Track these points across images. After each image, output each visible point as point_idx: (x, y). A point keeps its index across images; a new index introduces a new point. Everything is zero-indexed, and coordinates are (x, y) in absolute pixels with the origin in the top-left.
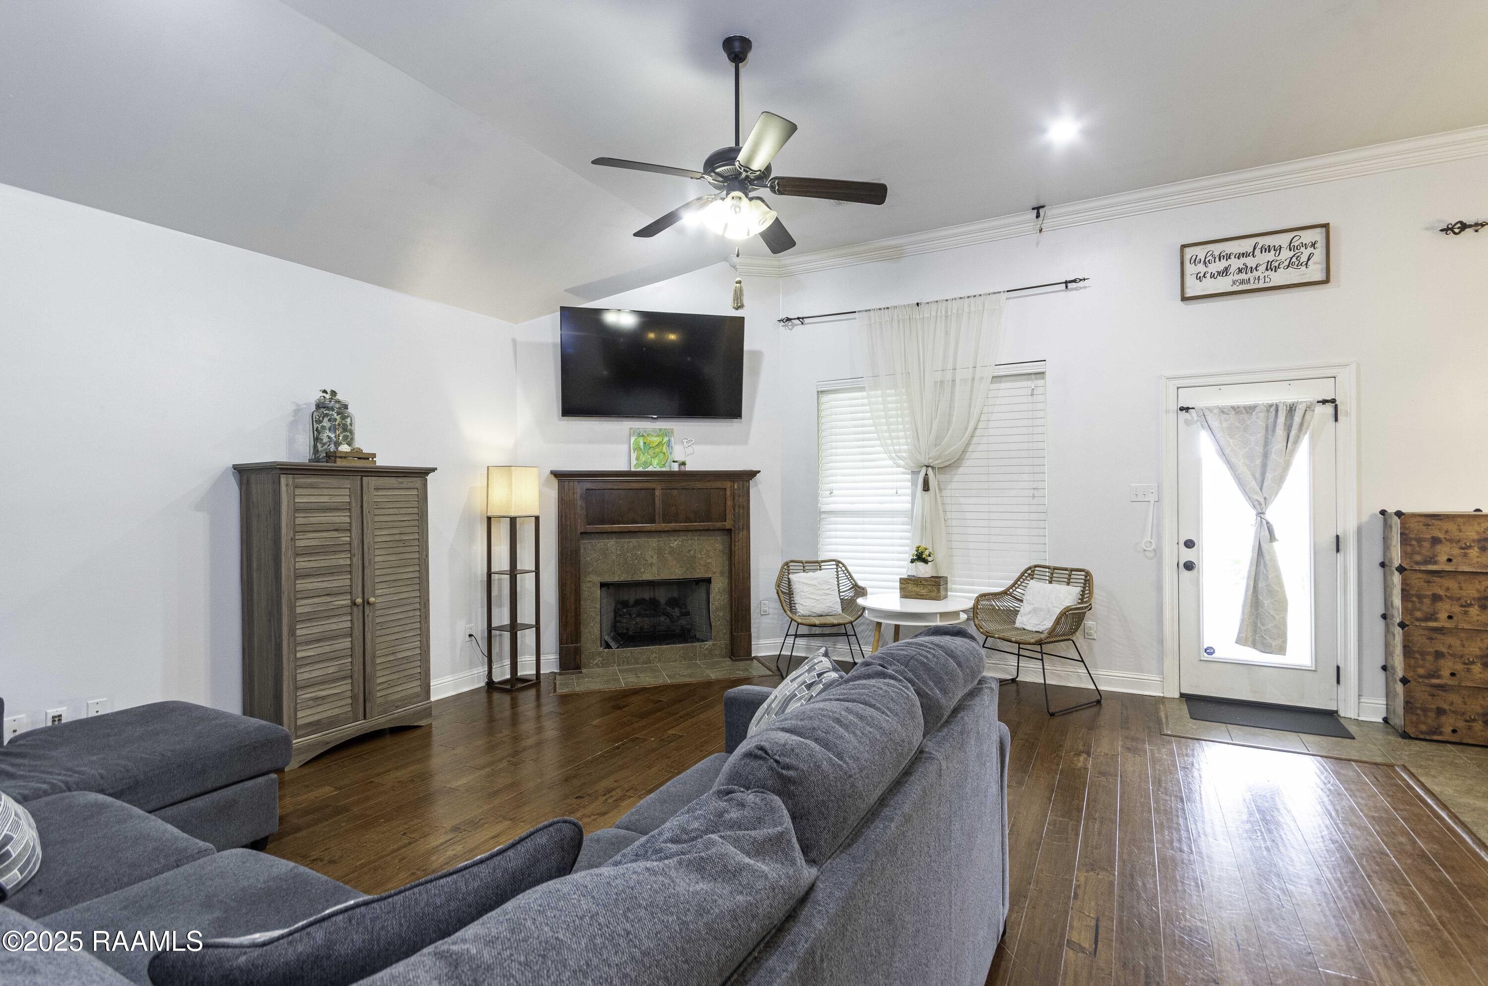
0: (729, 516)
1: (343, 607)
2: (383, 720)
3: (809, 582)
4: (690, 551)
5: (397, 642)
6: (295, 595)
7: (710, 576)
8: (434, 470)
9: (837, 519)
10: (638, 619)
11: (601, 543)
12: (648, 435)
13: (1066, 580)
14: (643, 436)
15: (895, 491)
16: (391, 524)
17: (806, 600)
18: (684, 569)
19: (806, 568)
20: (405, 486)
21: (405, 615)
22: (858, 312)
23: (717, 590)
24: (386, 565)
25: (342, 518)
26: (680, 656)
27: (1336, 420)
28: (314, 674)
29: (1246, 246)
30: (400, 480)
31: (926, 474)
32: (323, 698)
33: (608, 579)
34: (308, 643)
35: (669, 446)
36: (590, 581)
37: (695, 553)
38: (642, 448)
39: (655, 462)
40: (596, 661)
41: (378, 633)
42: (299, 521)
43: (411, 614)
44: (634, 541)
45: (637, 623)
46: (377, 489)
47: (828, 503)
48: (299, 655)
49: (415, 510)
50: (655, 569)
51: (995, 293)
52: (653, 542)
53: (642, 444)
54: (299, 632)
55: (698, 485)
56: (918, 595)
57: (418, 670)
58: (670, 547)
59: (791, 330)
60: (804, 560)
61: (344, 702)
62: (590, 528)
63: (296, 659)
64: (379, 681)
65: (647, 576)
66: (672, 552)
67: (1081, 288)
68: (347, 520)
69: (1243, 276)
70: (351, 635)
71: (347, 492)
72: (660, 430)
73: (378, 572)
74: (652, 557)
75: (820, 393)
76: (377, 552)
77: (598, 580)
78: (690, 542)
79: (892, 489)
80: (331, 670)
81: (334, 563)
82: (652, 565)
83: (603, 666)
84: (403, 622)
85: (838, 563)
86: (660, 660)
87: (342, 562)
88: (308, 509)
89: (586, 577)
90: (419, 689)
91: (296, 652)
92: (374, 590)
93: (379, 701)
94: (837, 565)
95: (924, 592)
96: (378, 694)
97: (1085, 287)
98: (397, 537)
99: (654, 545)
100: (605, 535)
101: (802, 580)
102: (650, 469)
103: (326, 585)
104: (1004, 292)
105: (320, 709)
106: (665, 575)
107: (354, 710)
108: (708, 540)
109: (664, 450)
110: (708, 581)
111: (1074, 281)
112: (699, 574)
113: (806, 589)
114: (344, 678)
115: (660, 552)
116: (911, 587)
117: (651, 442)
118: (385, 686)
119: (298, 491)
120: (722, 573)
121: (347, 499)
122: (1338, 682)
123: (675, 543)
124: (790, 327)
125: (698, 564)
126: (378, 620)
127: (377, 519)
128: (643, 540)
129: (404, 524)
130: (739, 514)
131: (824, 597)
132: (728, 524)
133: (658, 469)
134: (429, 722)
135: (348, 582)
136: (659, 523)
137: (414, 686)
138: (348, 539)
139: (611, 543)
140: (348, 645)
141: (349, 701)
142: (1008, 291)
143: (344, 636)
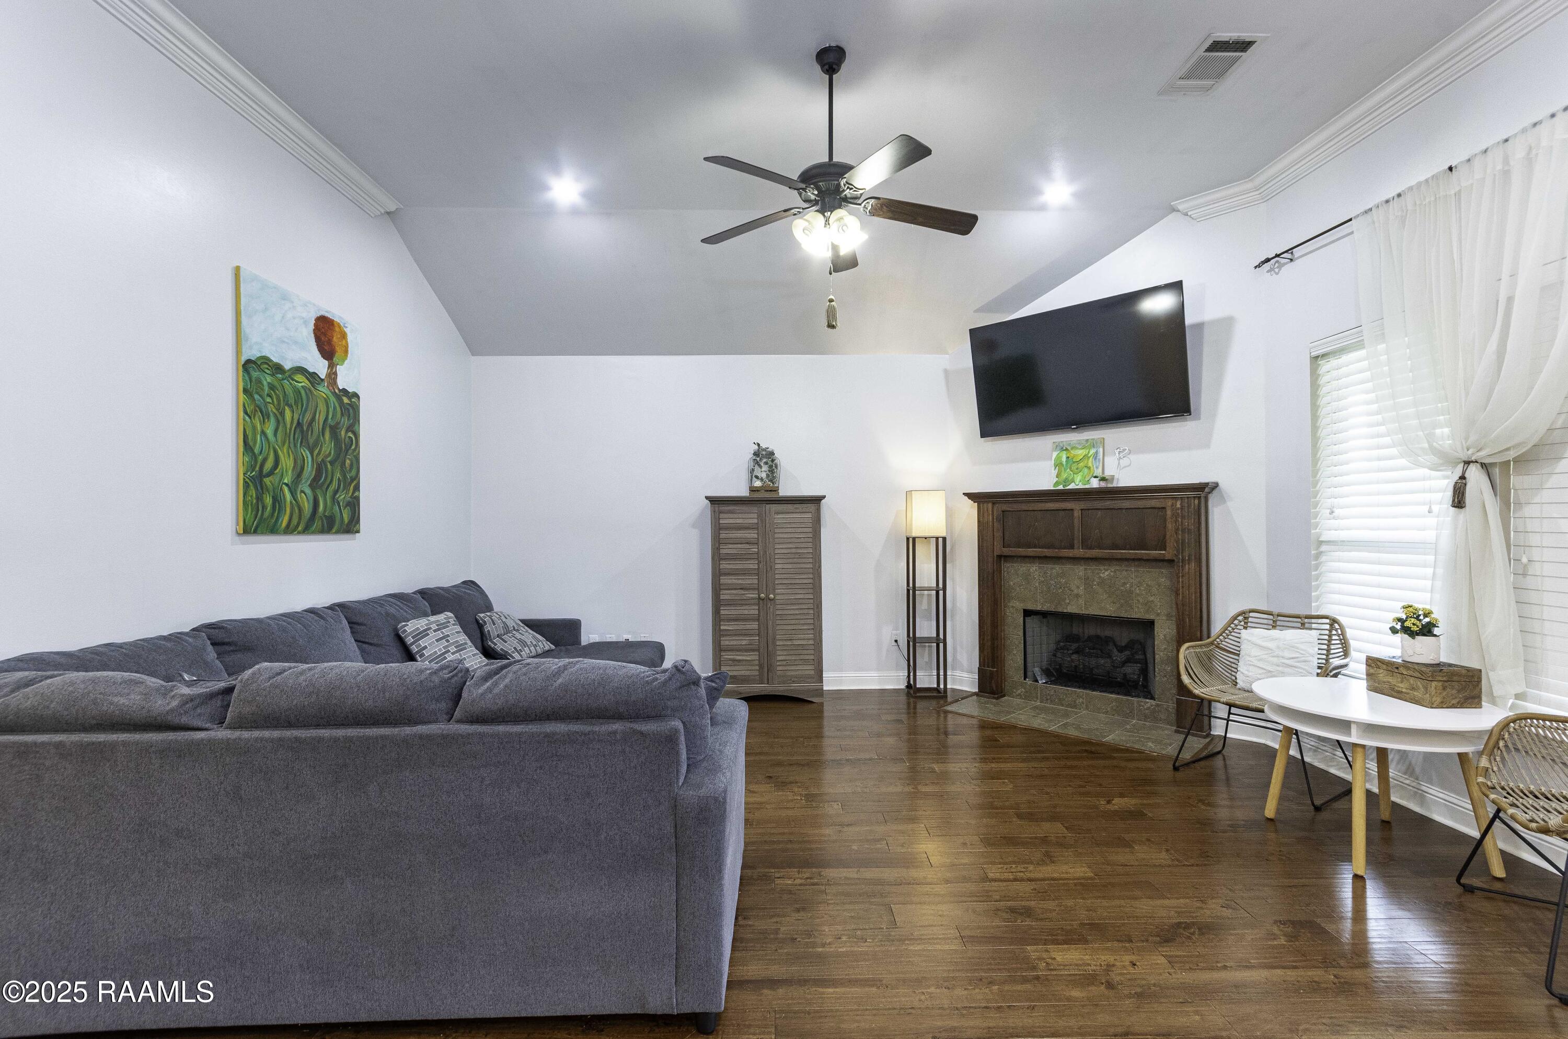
0: (1171, 543)
1: (753, 599)
2: (782, 689)
3: (1264, 644)
4: (1125, 584)
5: (793, 632)
6: (719, 587)
7: (1152, 617)
8: (824, 497)
9: (1341, 554)
10: (1075, 657)
11: (1022, 568)
12: (1072, 449)
14: (1067, 450)
15: (1426, 508)
16: (789, 540)
17: (1251, 668)
18: (1118, 605)
19: (1278, 623)
20: (800, 510)
21: (801, 612)
22: (1356, 217)
23: (1162, 637)
24: (784, 571)
25: (752, 535)
26: (1112, 708)
28: (732, 643)
30: (795, 506)
31: (1463, 477)
32: (739, 661)
33: (1030, 606)
34: (729, 620)
35: (1095, 459)
36: (1013, 607)
37: (1131, 586)
38: (1064, 463)
39: (1078, 478)
40: (1019, 692)
41: (778, 622)
42: (722, 536)
43: (805, 612)
44: (1057, 569)
45: (1072, 661)
46: (778, 513)
47: (1329, 529)
48: (722, 628)
49: (810, 530)
50: (1081, 601)
52: (1080, 570)
53: (1064, 459)
54: (722, 612)
55: (1127, 504)
56: (1393, 689)
57: (812, 657)
58: (1100, 577)
59: (1277, 274)
60: (1276, 611)
61: (754, 668)
62: (1006, 551)
63: (720, 630)
64: (779, 658)
65: (1072, 609)
66: (1102, 582)
68: (756, 536)
70: (758, 620)
71: (755, 516)
72: (1087, 440)
73: (777, 576)
74: (1078, 587)
75: (1315, 359)
76: (777, 561)
77: (1020, 606)
78: (1125, 573)
79: (1424, 504)
80: (744, 643)
81: (746, 566)
82: (1077, 596)
83: (1025, 699)
84: (798, 617)
85: (1334, 621)
86: (1087, 708)
87: (752, 566)
88: (729, 528)
89: (1009, 602)
90: (812, 672)
91: (720, 625)
92: (774, 589)
93: (779, 673)
94: (1331, 625)
95: (1403, 686)
96: (779, 668)
98: (794, 551)
99: (1081, 573)
100: (1027, 560)
101: (1254, 639)
102: (1072, 486)
103: (740, 582)
105: (737, 668)
106: (1094, 611)
107: (761, 675)
108: (1149, 572)
109: (1090, 464)
110: (1151, 623)
112: (1138, 613)
113: (1255, 652)
114: (753, 650)
115: (1087, 581)
116: (1382, 675)
117: (1074, 456)
118: (784, 663)
119: (722, 516)
120: (1169, 616)
121: (755, 521)
123: (1106, 573)
124: (1277, 270)
125: (1135, 601)
126: (778, 612)
127: (776, 536)
128: (1068, 567)
129: (799, 540)
130: (1183, 541)
131: (1280, 669)
132: (1168, 554)
133: (1081, 486)
134: (821, 701)
135: (756, 582)
136: (1078, 548)
137: (809, 670)
138: (756, 550)
139: (1034, 569)
140: (756, 627)
141: (757, 668)
143: (753, 620)
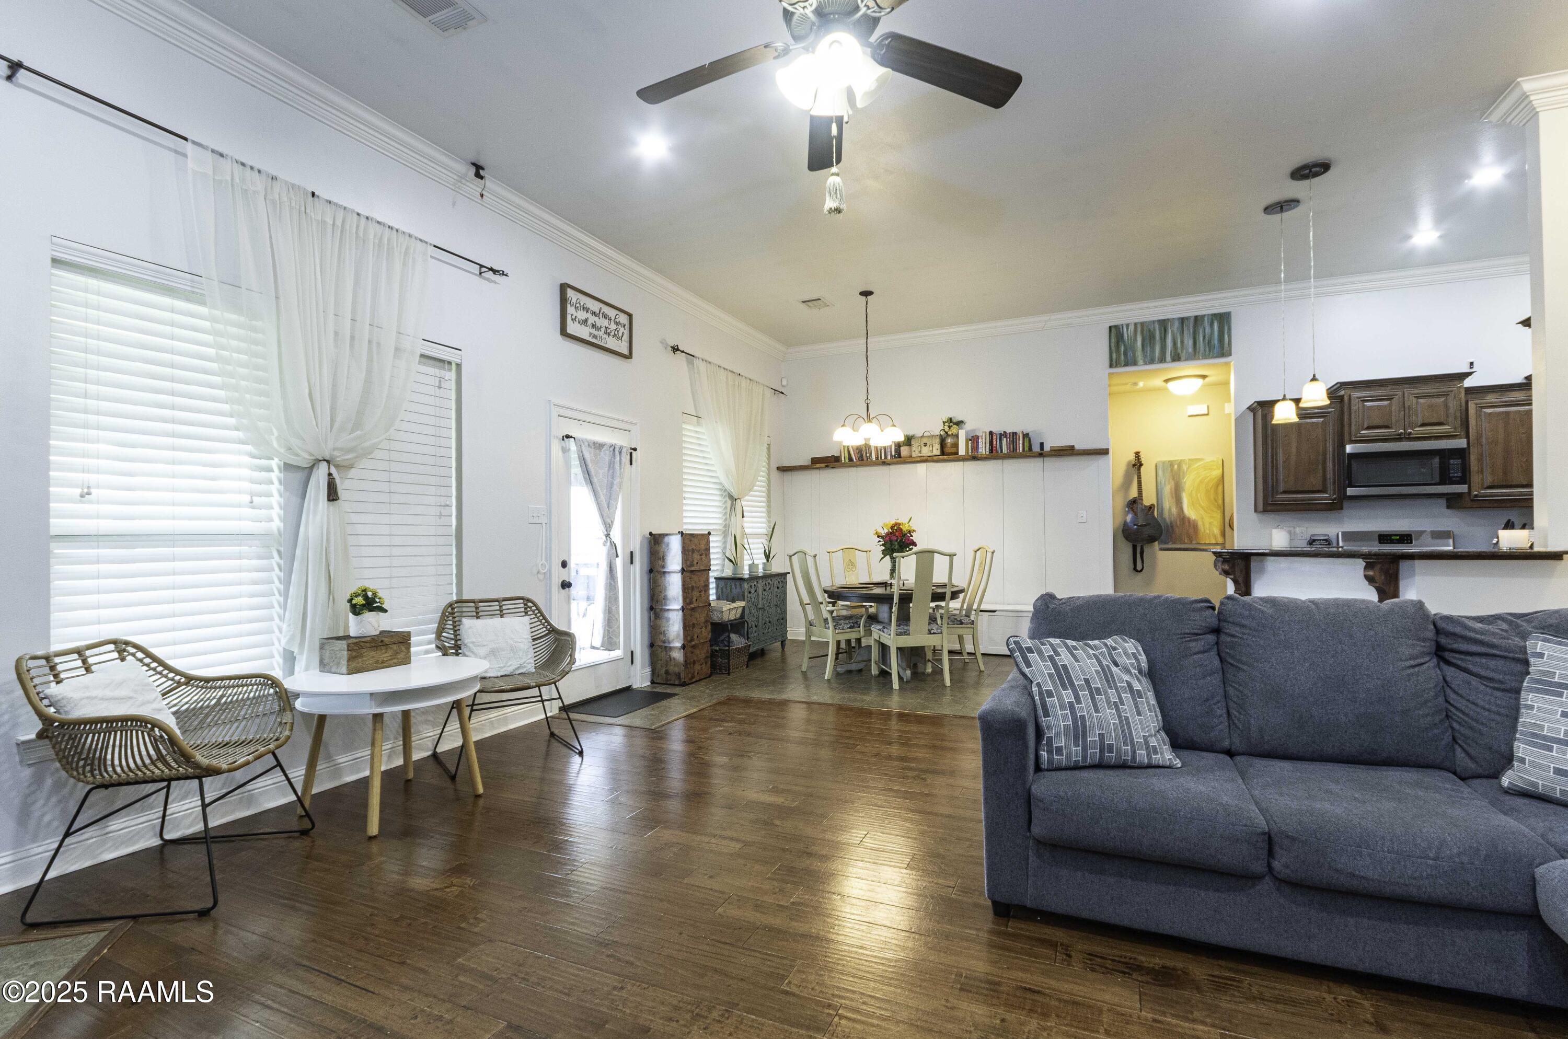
13: (499, 612)
19: (58, 668)
22: (194, 142)
27: (631, 464)
29: (594, 306)
31: (330, 474)
51: (421, 240)
67: (492, 281)
69: (593, 331)
85: (122, 644)
94: (121, 651)
97: (496, 283)
104: (431, 244)
111: (495, 271)
122: (632, 662)
142: (435, 246)
